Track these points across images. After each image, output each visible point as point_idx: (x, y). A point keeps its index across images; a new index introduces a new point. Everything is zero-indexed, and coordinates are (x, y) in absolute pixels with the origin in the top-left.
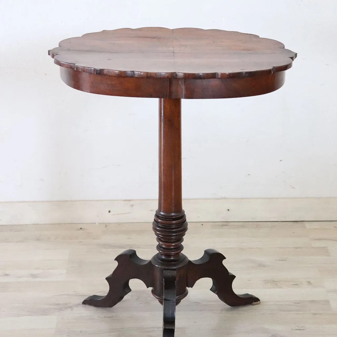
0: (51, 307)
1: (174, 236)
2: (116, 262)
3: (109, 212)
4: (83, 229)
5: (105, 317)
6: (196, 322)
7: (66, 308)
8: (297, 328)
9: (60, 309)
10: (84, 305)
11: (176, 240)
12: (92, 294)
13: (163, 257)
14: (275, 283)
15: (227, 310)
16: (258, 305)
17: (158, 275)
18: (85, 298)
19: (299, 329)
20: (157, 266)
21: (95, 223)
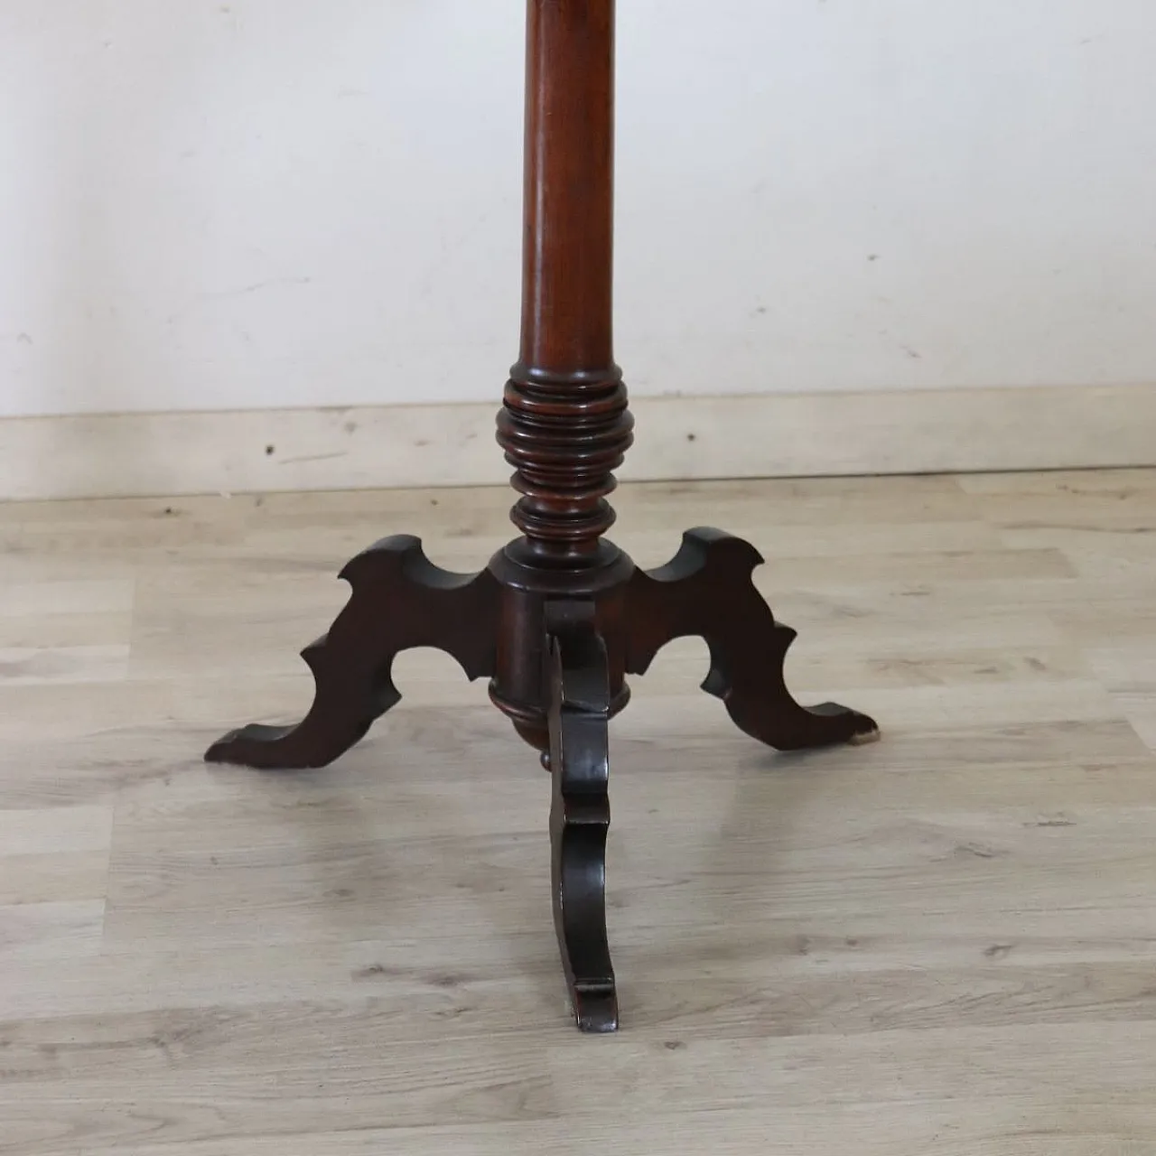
0: (84, 773)
1: (583, 463)
2: (345, 583)
3: (270, 450)
4: (178, 513)
5: (300, 805)
6: (655, 811)
7: (144, 776)
8: (1045, 820)
9: (122, 782)
10: (215, 765)
11: (587, 483)
12: (241, 723)
13: (538, 551)
14: (912, 668)
15: (765, 764)
16: (873, 744)
17: (519, 620)
18: (215, 738)
19: (1050, 824)
20: (516, 585)
21: (218, 495)
